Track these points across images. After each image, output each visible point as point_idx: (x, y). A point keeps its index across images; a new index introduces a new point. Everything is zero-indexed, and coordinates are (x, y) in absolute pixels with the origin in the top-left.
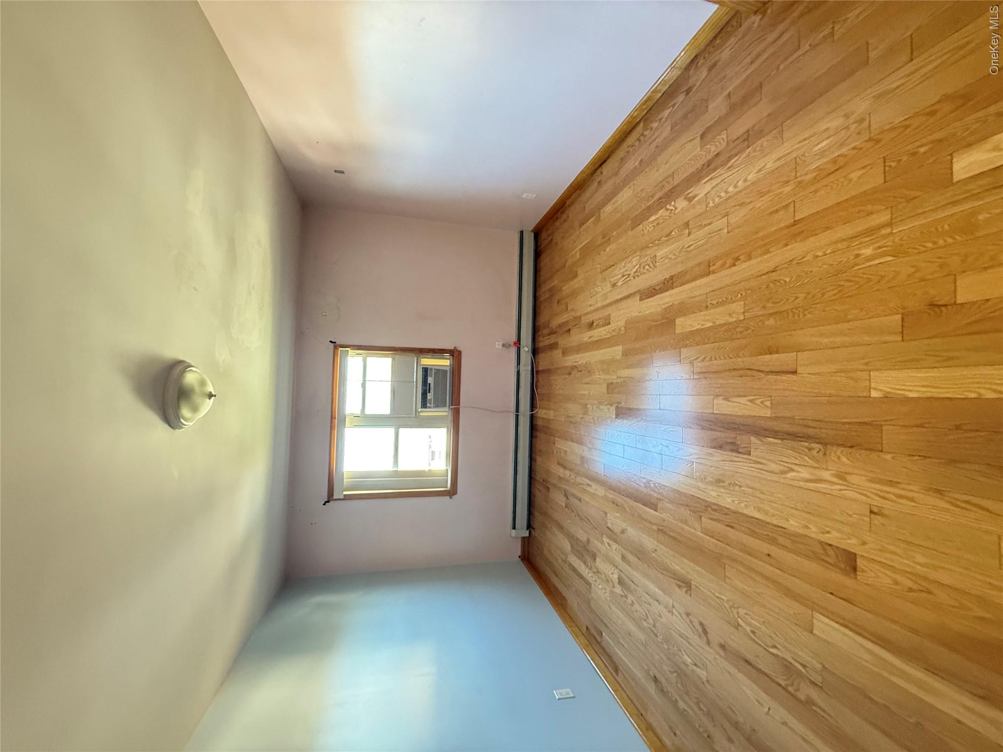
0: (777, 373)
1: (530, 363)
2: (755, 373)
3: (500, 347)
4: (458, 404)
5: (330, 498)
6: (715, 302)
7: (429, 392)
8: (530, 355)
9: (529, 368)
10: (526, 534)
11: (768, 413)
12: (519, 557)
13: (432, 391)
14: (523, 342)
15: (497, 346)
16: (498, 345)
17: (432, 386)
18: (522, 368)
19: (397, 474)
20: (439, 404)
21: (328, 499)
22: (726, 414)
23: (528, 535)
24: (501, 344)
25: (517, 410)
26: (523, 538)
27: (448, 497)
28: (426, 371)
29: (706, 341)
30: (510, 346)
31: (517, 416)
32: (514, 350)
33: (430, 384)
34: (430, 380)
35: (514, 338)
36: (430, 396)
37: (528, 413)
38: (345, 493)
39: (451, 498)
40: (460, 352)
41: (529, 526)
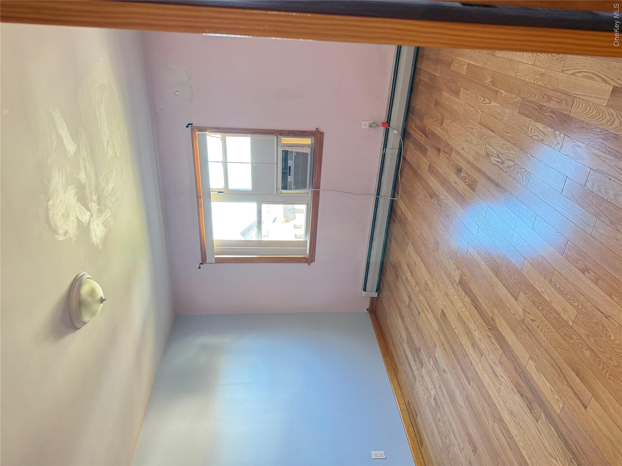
0: (575, 394)
1: (398, 147)
2: (562, 376)
3: (367, 127)
4: (318, 187)
5: (204, 261)
6: (558, 285)
7: (290, 175)
8: (399, 137)
9: (397, 151)
10: (375, 295)
11: (558, 412)
12: (367, 310)
13: (292, 173)
14: (393, 123)
15: (363, 127)
16: (365, 125)
17: (292, 169)
18: (388, 151)
19: (260, 243)
20: (300, 184)
21: (202, 262)
22: (533, 379)
23: (376, 296)
24: (367, 123)
25: (378, 193)
26: (372, 299)
27: (307, 264)
28: (286, 154)
29: (540, 308)
30: (378, 126)
31: (377, 200)
32: (381, 131)
33: (290, 167)
34: (291, 163)
35: (384, 119)
36: (290, 179)
37: (389, 198)
38: (216, 256)
39: (309, 265)
40: (322, 134)
41: (378, 289)
